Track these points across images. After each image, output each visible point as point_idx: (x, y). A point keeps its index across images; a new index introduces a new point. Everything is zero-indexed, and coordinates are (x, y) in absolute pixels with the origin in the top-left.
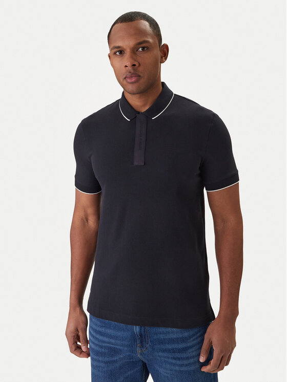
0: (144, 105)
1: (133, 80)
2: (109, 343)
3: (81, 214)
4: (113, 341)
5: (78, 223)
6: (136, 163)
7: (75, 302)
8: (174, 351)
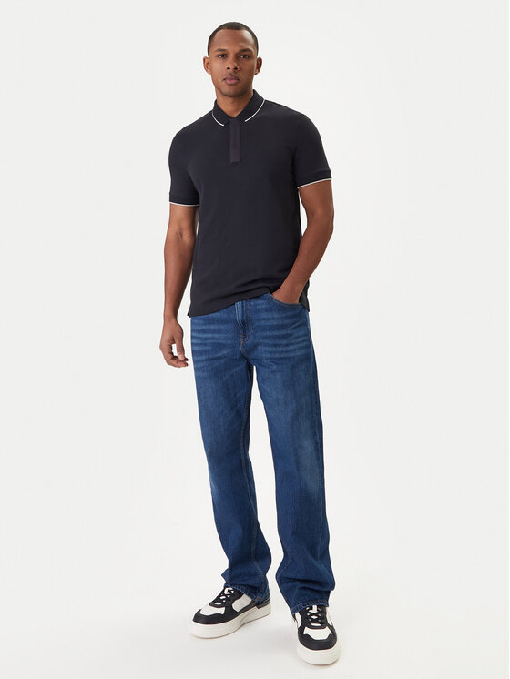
0: (237, 110)
1: (233, 82)
2: (213, 339)
3: (175, 228)
4: (216, 336)
5: (173, 238)
6: (232, 161)
7: (170, 313)
8: (274, 338)
